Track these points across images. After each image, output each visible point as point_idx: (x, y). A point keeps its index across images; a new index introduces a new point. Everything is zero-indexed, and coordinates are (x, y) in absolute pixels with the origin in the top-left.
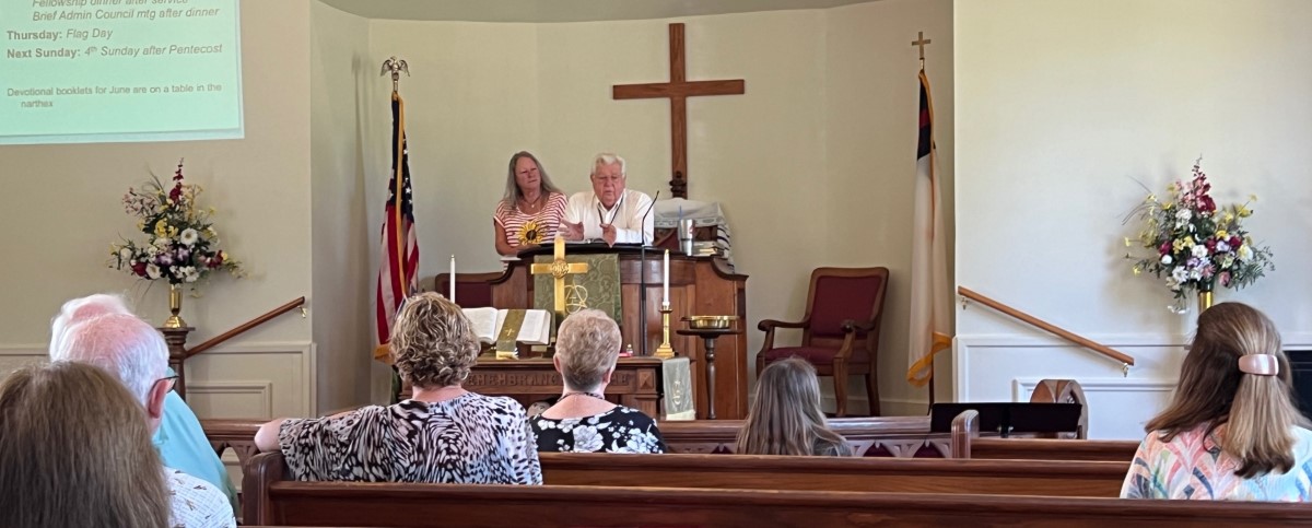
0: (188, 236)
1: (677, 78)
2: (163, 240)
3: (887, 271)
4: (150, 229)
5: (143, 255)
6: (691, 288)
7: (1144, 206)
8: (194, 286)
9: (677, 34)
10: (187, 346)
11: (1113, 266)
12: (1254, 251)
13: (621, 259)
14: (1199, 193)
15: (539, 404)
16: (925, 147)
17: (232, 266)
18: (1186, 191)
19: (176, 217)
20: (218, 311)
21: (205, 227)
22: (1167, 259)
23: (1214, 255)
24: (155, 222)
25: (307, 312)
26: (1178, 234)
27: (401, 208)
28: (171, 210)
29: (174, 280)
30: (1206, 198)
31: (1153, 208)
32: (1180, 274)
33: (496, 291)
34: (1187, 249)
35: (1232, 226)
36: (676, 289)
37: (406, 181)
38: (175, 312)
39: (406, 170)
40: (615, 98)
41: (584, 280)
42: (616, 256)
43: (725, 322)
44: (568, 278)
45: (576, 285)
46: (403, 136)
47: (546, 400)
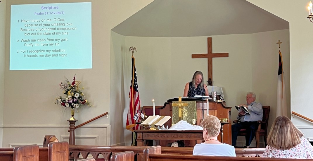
0: (77, 95)
1: (209, 53)
2: (70, 96)
4: (66, 93)
5: (64, 100)
6: (216, 111)
8: (78, 109)
9: (210, 41)
13: (197, 102)
15: (175, 143)
17: (88, 104)
19: (73, 90)
20: (84, 115)
21: (81, 93)
24: (68, 91)
25: (108, 116)
28: (72, 88)
29: (73, 107)
37: (135, 80)
38: (73, 116)
39: (135, 77)
40: (192, 58)
41: (187, 108)
42: (195, 101)
43: (226, 120)
44: (182, 107)
45: (184, 110)
46: (135, 68)
47: (177, 142)
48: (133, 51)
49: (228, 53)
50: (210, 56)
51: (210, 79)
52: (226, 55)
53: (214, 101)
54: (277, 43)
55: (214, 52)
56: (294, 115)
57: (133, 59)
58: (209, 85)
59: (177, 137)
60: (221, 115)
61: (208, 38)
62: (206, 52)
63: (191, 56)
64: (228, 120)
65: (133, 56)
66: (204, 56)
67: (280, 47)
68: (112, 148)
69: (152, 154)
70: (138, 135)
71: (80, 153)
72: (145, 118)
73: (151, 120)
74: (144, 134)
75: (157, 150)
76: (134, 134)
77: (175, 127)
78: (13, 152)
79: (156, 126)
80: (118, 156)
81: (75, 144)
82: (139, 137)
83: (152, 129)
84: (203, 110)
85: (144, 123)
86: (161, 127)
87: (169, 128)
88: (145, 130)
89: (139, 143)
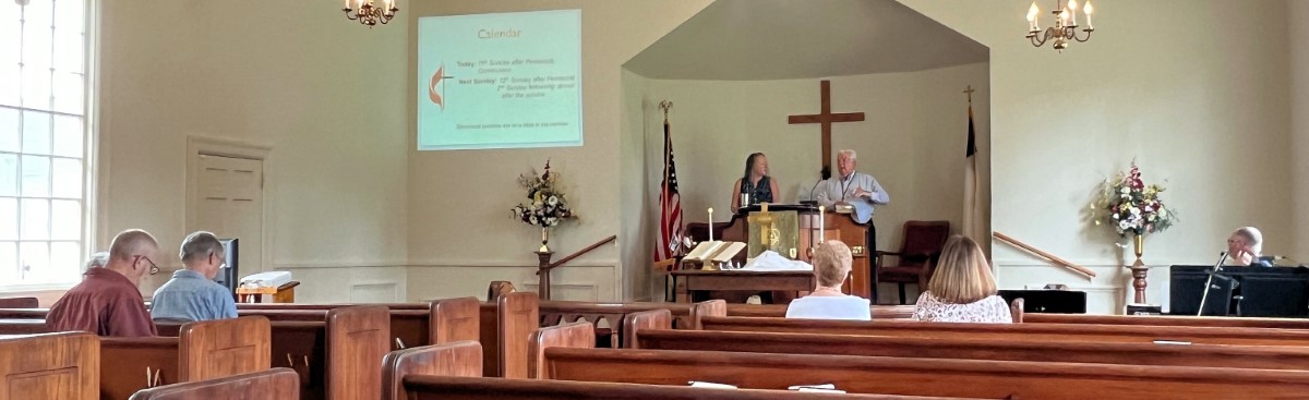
0: (552, 200)
1: (825, 112)
2: (539, 203)
3: (948, 223)
4: (531, 196)
5: (528, 211)
6: (838, 231)
7: (1102, 185)
8: (555, 228)
9: (826, 87)
10: (551, 262)
11: (1085, 219)
12: (1168, 212)
13: (799, 214)
14: (1135, 177)
15: (754, 296)
16: (971, 150)
17: (576, 218)
18: (1127, 175)
19: (546, 189)
20: (568, 241)
21: (561, 196)
22: (1116, 216)
23: (1144, 214)
24: (534, 192)
25: (617, 244)
26: (1122, 201)
27: (671, 187)
28: (542, 186)
29: (545, 225)
30: (1138, 181)
31: (1107, 186)
32: (1124, 224)
33: (726, 233)
34: (1128, 210)
35: (1154, 197)
36: (827, 232)
37: (672, 170)
38: (545, 243)
39: (672, 163)
40: (790, 123)
41: (778, 226)
42: (796, 212)
44: (769, 225)
45: (773, 229)
46: (671, 144)
47: (758, 294)
48: (667, 110)
49: (863, 114)
50: (826, 118)
51: (826, 164)
52: (859, 117)
54: (965, 92)
55: (835, 110)
56: (998, 238)
57: (666, 126)
59: (758, 284)
61: (823, 82)
62: (817, 111)
63: (786, 120)
65: (666, 120)
66: (814, 118)
67: (970, 101)
68: (625, 306)
69: (708, 315)
70: (680, 280)
71: (561, 317)
72: (693, 247)
73: (706, 251)
74: (691, 279)
75: (717, 308)
76: (671, 278)
77: (755, 265)
78: (429, 311)
79: (717, 263)
80: (638, 320)
81: (551, 298)
82: (681, 286)
83: (708, 268)
84: (812, 230)
85: (689, 257)
86: (725, 264)
87: (742, 267)
88: (692, 271)
89: (681, 297)
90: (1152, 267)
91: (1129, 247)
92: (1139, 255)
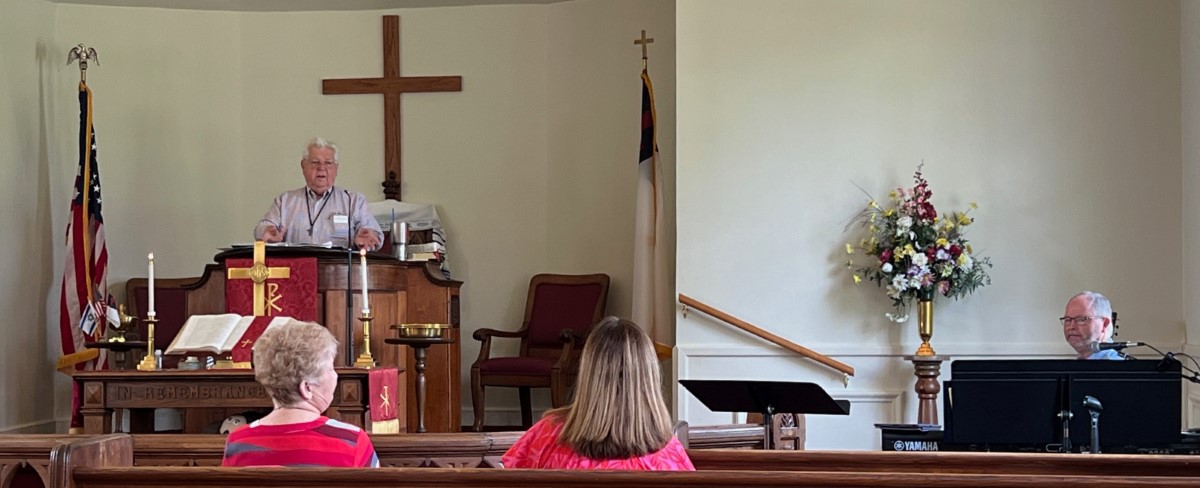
1: (390, 75)
7: (865, 212)
9: (391, 27)
11: (835, 273)
13: (327, 263)
14: (920, 201)
15: (234, 419)
16: (647, 149)
18: (908, 197)
22: (888, 267)
23: (934, 263)
26: (898, 242)
27: (88, 208)
30: (927, 206)
31: (874, 215)
32: (900, 282)
34: (908, 258)
35: (953, 234)
37: (94, 179)
39: (93, 166)
40: (324, 93)
43: (436, 330)
46: (93, 131)
47: (244, 415)
48: (85, 63)
49: (460, 78)
50: (392, 86)
51: (392, 173)
52: (452, 84)
53: (397, 260)
54: (636, 42)
55: (407, 70)
56: (686, 307)
57: (84, 96)
58: (387, 198)
59: (241, 395)
60: (422, 312)
61: (386, 19)
62: (375, 70)
63: (318, 87)
64: (442, 330)
65: (84, 82)
66: (372, 85)
67: (645, 58)
70: (91, 389)
74: (112, 389)
82: (93, 400)
84: (350, 291)
89: (93, 421)
90: (947, 358)
91: (910, 321)
92: (925, 337)
